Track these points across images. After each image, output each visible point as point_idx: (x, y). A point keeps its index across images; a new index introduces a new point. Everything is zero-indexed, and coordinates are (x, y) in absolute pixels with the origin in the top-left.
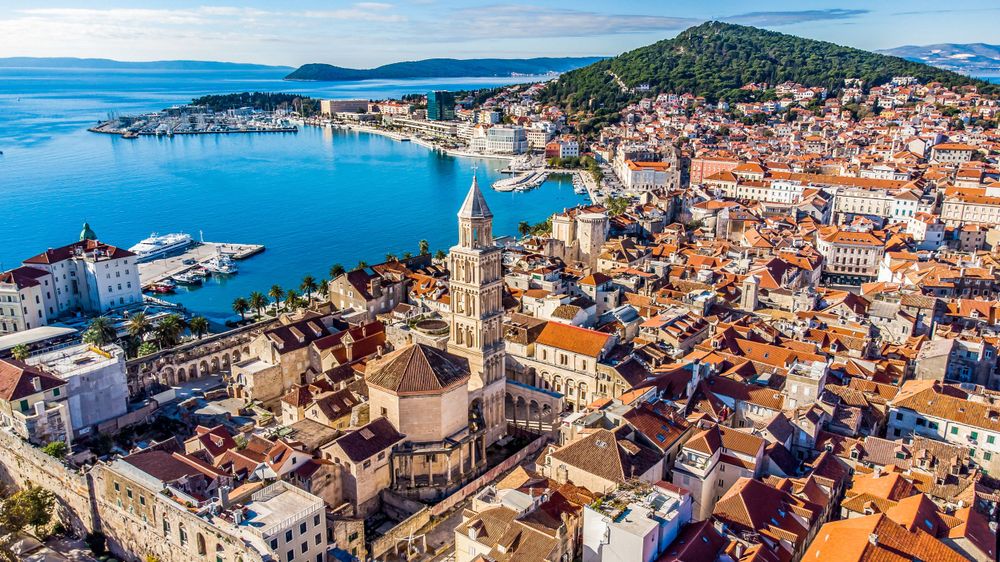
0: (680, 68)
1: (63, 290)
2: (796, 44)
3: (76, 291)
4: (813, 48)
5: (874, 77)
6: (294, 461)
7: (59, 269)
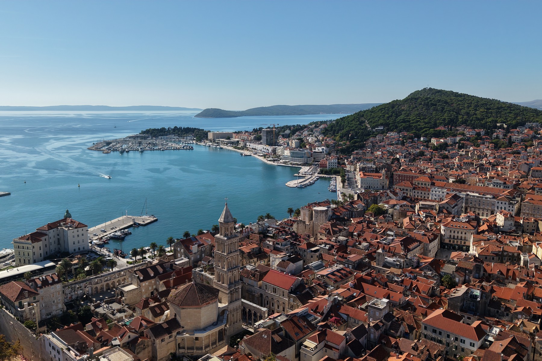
0: (402, 117)
1: (53, 243)
2: (473, 102)
3: (59, 244)
4: (483, 104)
5: (514, 122)
6: (129, 337)
7: (51, 233)
